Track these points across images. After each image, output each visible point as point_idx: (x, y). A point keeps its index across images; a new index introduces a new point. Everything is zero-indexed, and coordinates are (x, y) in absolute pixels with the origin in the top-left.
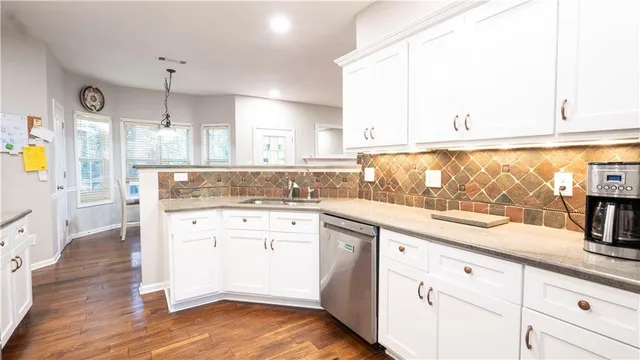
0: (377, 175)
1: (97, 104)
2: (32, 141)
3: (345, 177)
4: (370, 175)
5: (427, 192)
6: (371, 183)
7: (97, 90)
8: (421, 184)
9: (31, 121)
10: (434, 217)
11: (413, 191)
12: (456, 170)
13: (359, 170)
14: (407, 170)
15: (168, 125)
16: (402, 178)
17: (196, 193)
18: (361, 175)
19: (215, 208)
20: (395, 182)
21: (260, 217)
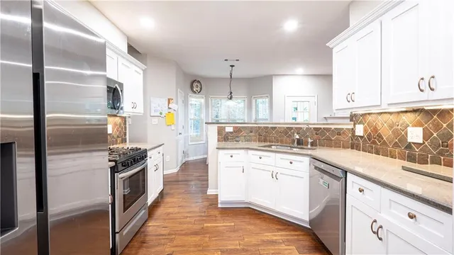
0: (365, 130)
1: (199, 89)
2: (170, 111)
3: (339, 132)
4: (360, 130)
5: (409, 146)
6: (361, 137)
7: (199, 82)
8: (403, 139)
9: (169, 100)
10: (404, 168)
11: (396, 145)
12: (437, 127)
13: (351, 127)
14: (391, 127)
15: (231, 98)
16: (387, 134)
17: (237, 139)
18: (353, 131)
19: (243, 148)
20: (380, 136)
21: (269, 157)
